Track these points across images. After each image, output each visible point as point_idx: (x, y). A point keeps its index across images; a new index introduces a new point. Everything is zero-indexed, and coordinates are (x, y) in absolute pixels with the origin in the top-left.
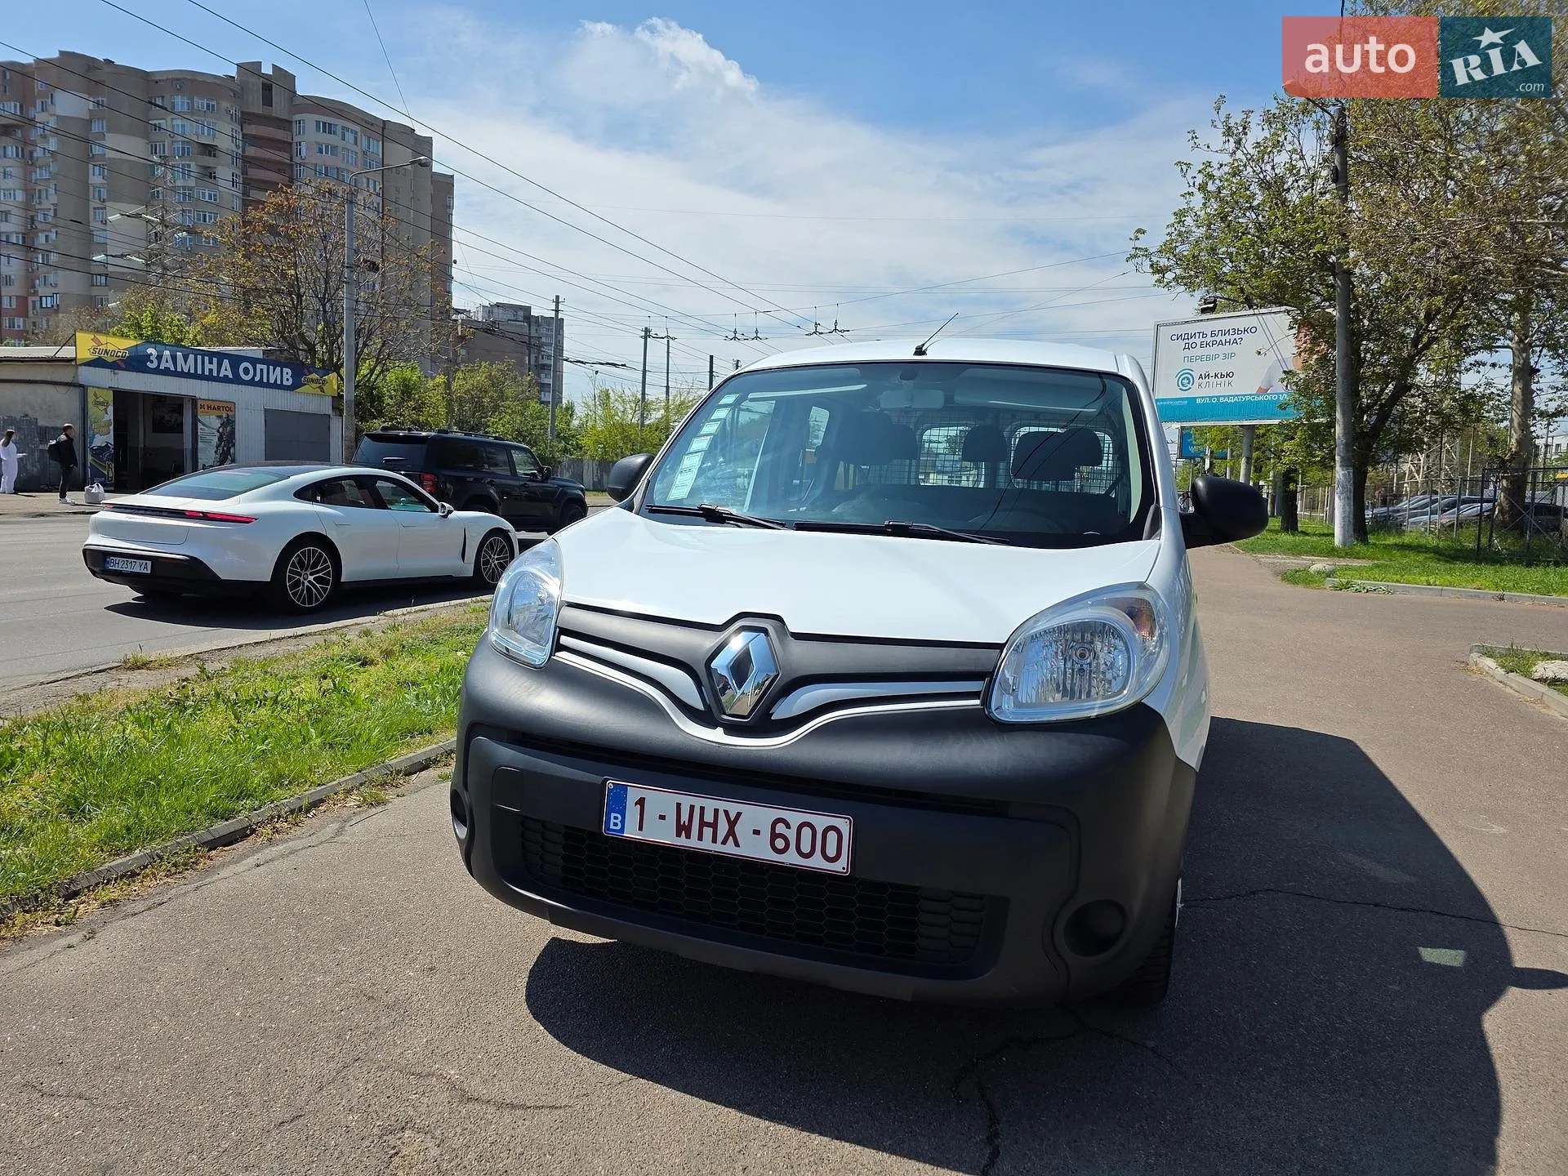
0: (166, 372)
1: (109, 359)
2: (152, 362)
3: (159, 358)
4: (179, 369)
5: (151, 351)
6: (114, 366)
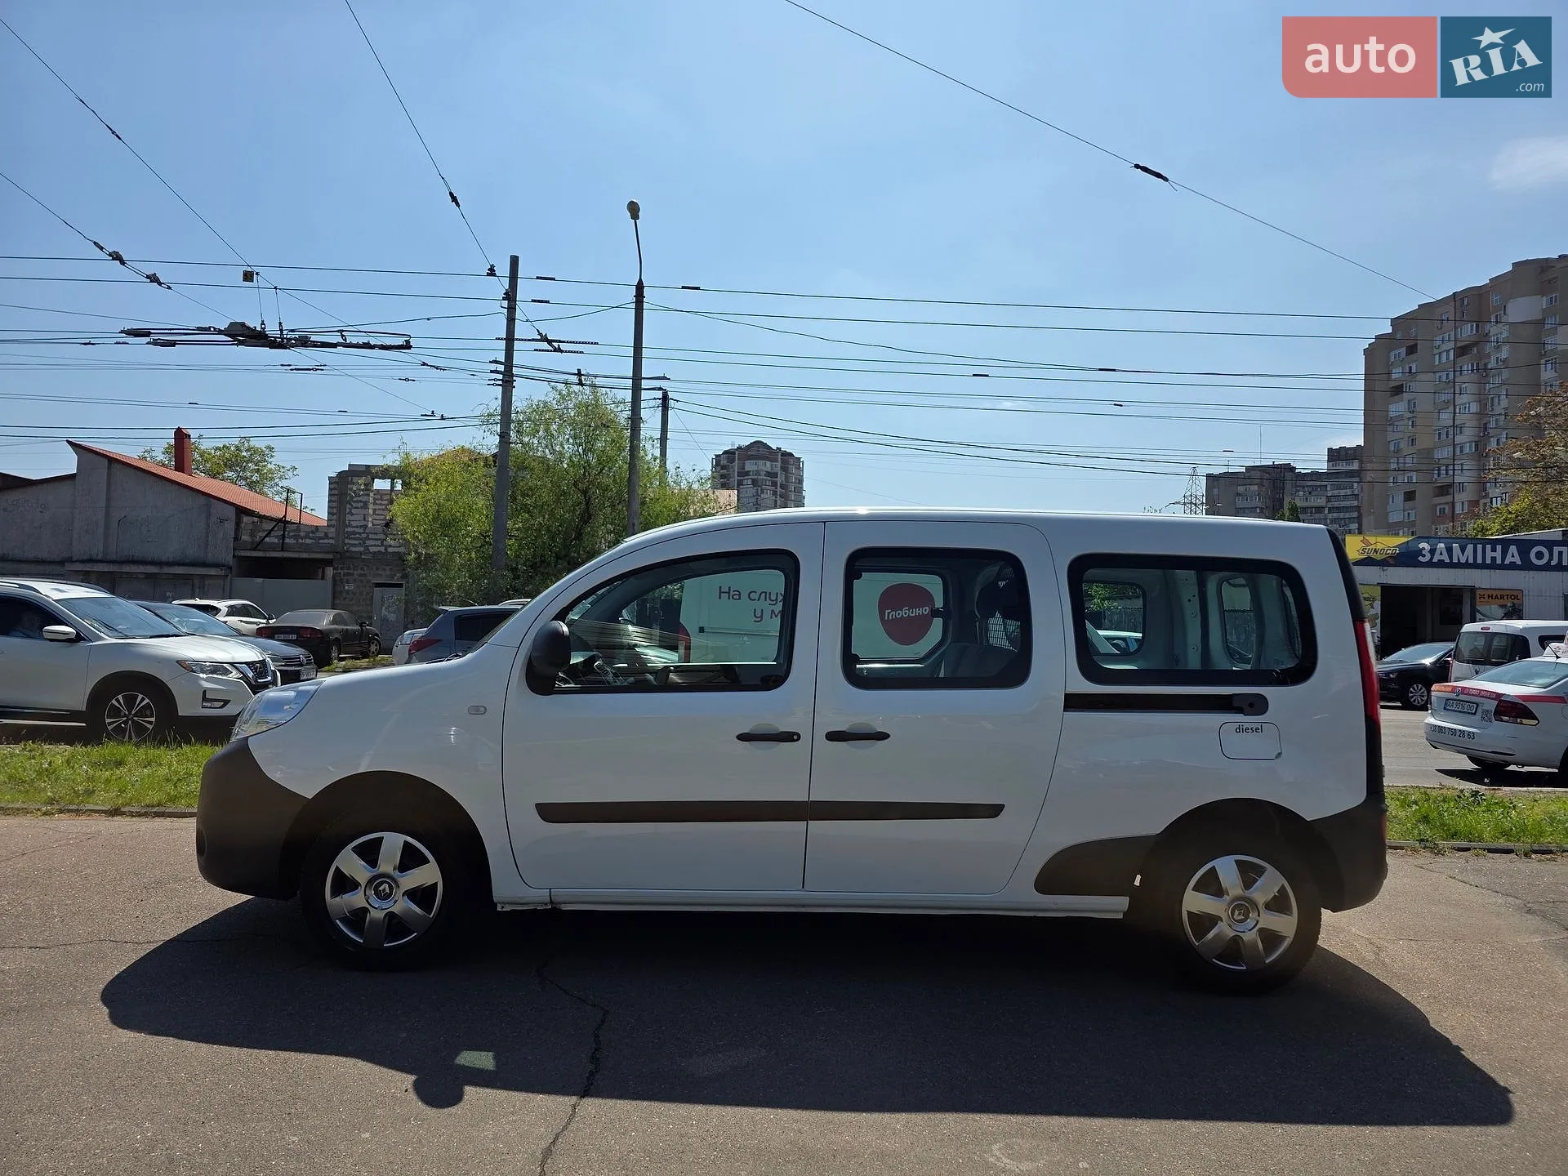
0: (1441, 564)
1: (1379, 557)
2: (1424, 556)
3: (1432, 551)
4: (1455, 560)
5: (1424, 545)
6: (1383, 563)
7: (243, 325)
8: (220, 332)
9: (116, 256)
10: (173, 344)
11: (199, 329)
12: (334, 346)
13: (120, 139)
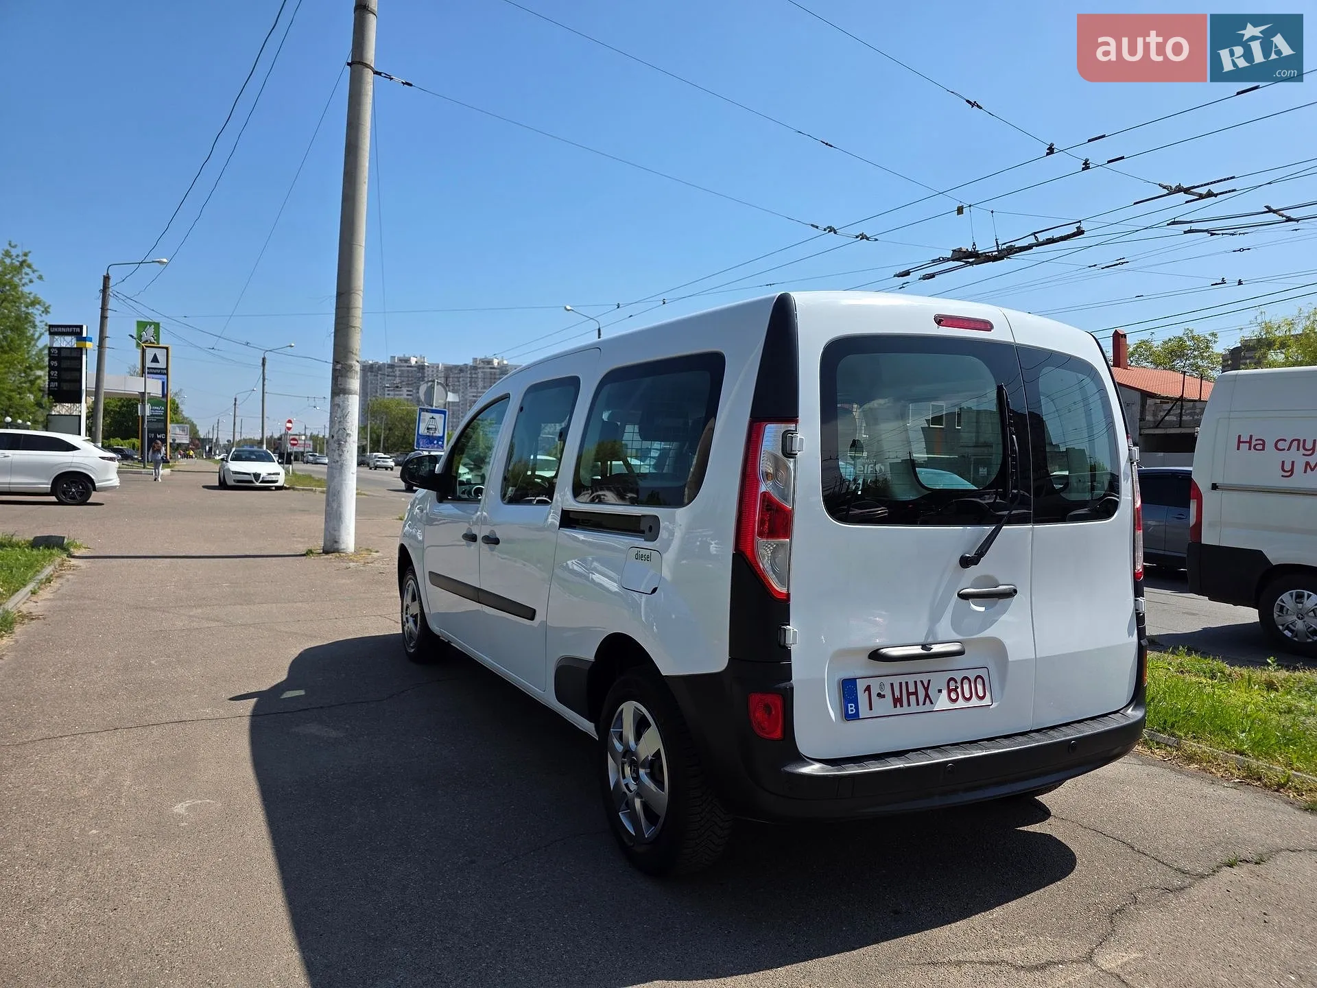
7: (960, 250)
8: (948, 260)
9: (831, 229)
10: (932, 276)
11: (934, 261)
12: (1030, 247)
13: (831, 146)
